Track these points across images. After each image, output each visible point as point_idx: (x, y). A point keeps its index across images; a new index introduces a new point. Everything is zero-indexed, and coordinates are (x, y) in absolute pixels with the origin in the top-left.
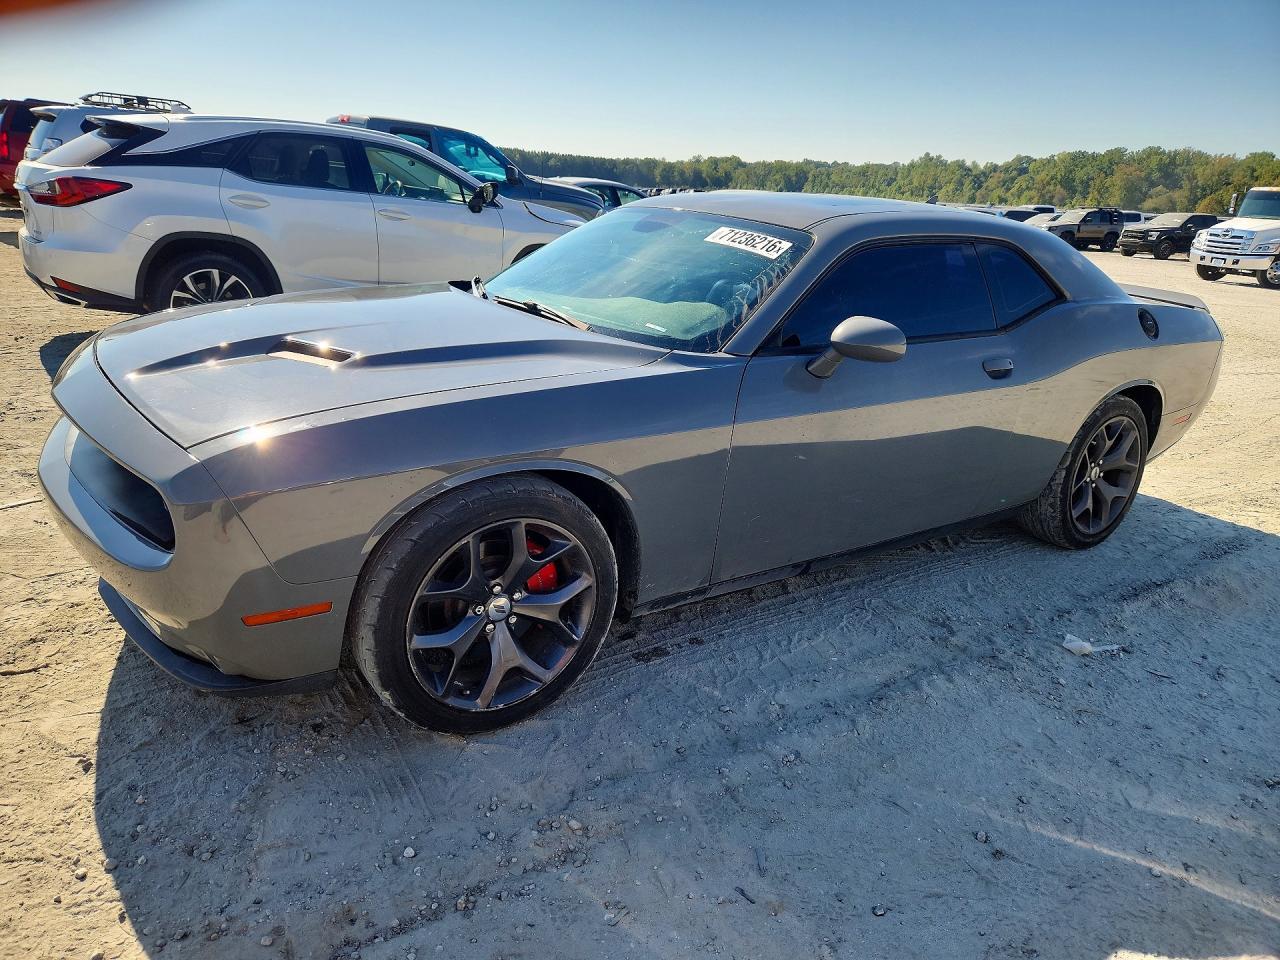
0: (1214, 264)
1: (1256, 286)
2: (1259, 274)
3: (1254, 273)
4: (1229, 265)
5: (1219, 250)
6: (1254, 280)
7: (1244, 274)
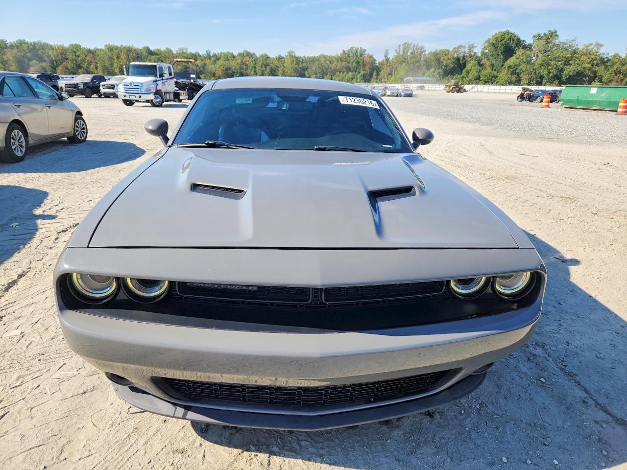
0: (131, 98)
1: (150, 107)
2: (150, 101)
3: (147, 101)
4: (137, 98)
5: (131, 92)
6: (149, 104)
7: (143, 102)
